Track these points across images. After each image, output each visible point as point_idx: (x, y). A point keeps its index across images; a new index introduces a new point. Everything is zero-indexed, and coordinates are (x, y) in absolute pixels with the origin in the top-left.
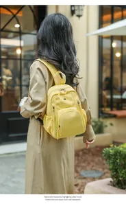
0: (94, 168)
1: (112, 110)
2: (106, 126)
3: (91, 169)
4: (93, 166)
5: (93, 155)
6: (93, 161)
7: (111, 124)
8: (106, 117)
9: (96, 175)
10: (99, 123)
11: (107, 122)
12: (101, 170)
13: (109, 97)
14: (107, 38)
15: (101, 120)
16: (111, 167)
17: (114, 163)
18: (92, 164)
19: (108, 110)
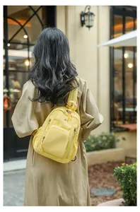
0: (106, 185)
1: (124, 123)
2: (118, 141)
3: (103, 187)
4: (104, 184)
5: (105, 171)
6: (104, 178)
7: (124, 139)
8: (118, 131)
9: (108, 193)
10: (111, 138)
11: (119, 136)
12: (112, 187)
13: (121, 110)
14: (119, 48)
15: (113, 134)
16: (123, 187)
17: (125, 182)
18: (104, 181)
19: (120, 123)
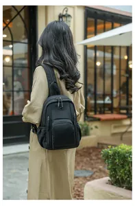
0: (84, 168)
1: (95, 114)
2: (92, 129)
3: (81, 169)
4: (82, 166)
5: (81, 156)
6: (82, 161)
7: (96, 127)
8: (91, 121)
9: (87, 174)
10: (85, 126)
11: (92, 125)
13: (93, 102)
15: (87, 123)
16: (110, 167)
17: (112, 163)
18: (81, 164)
19: (92, 114)
